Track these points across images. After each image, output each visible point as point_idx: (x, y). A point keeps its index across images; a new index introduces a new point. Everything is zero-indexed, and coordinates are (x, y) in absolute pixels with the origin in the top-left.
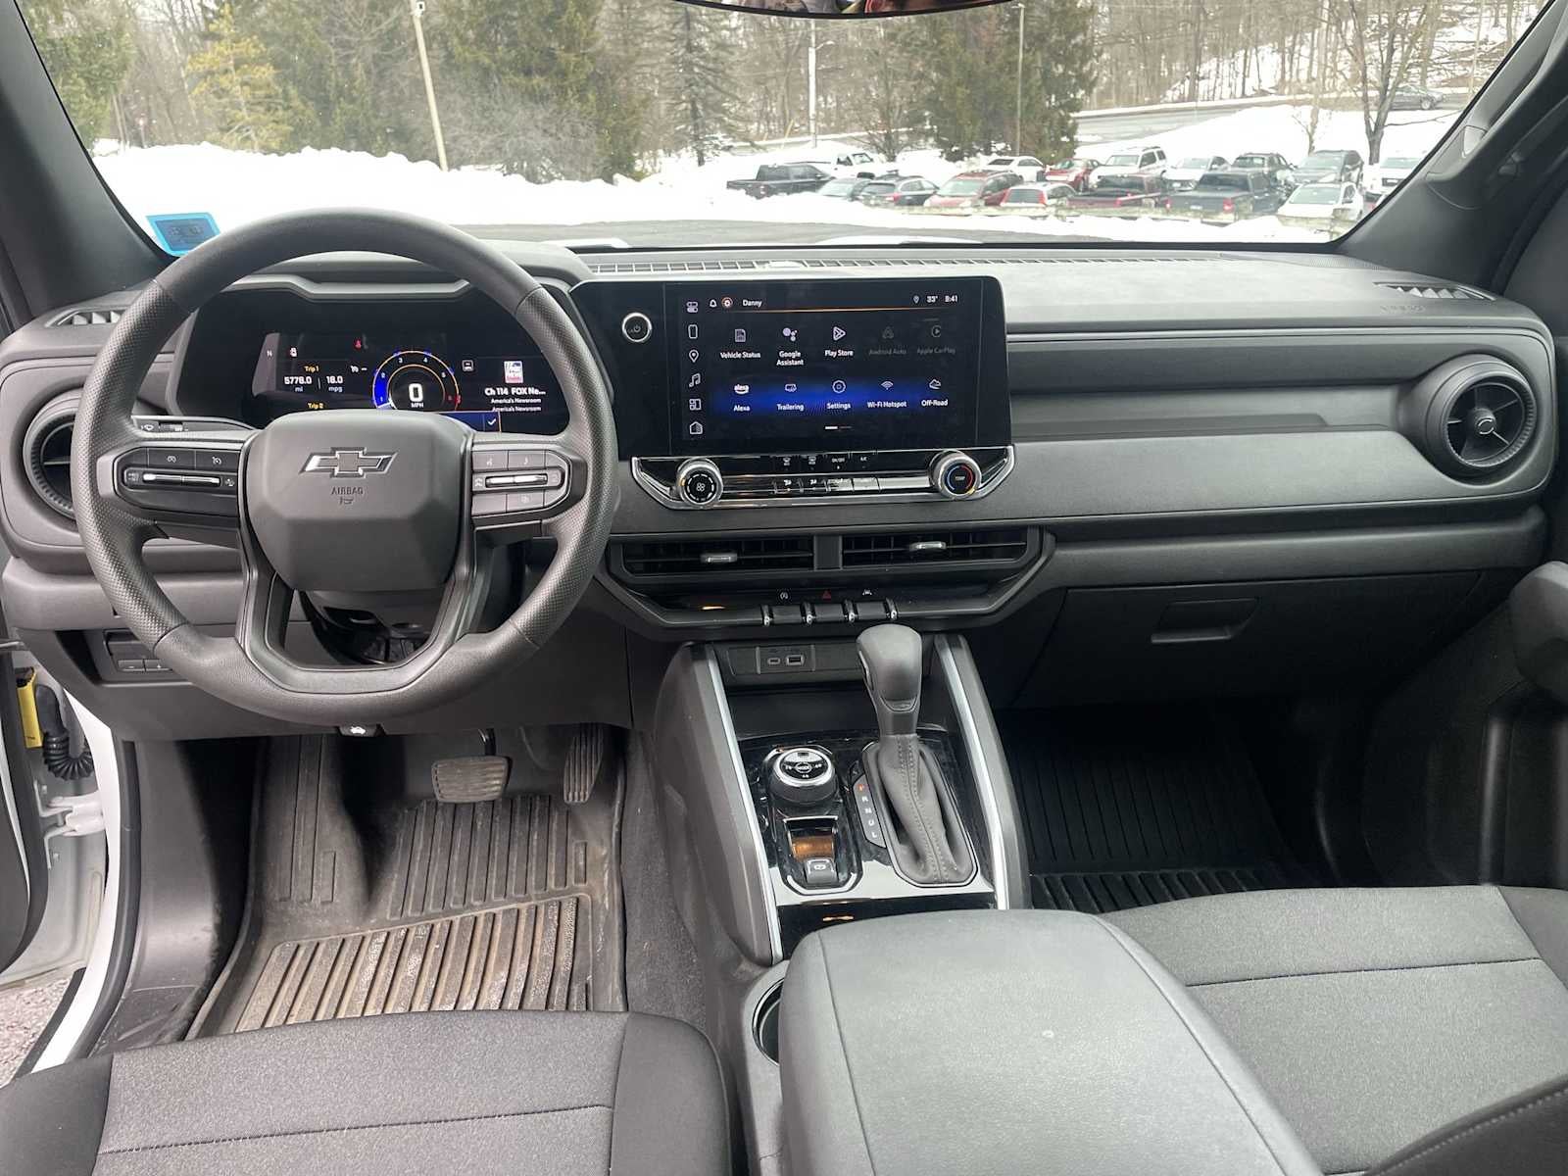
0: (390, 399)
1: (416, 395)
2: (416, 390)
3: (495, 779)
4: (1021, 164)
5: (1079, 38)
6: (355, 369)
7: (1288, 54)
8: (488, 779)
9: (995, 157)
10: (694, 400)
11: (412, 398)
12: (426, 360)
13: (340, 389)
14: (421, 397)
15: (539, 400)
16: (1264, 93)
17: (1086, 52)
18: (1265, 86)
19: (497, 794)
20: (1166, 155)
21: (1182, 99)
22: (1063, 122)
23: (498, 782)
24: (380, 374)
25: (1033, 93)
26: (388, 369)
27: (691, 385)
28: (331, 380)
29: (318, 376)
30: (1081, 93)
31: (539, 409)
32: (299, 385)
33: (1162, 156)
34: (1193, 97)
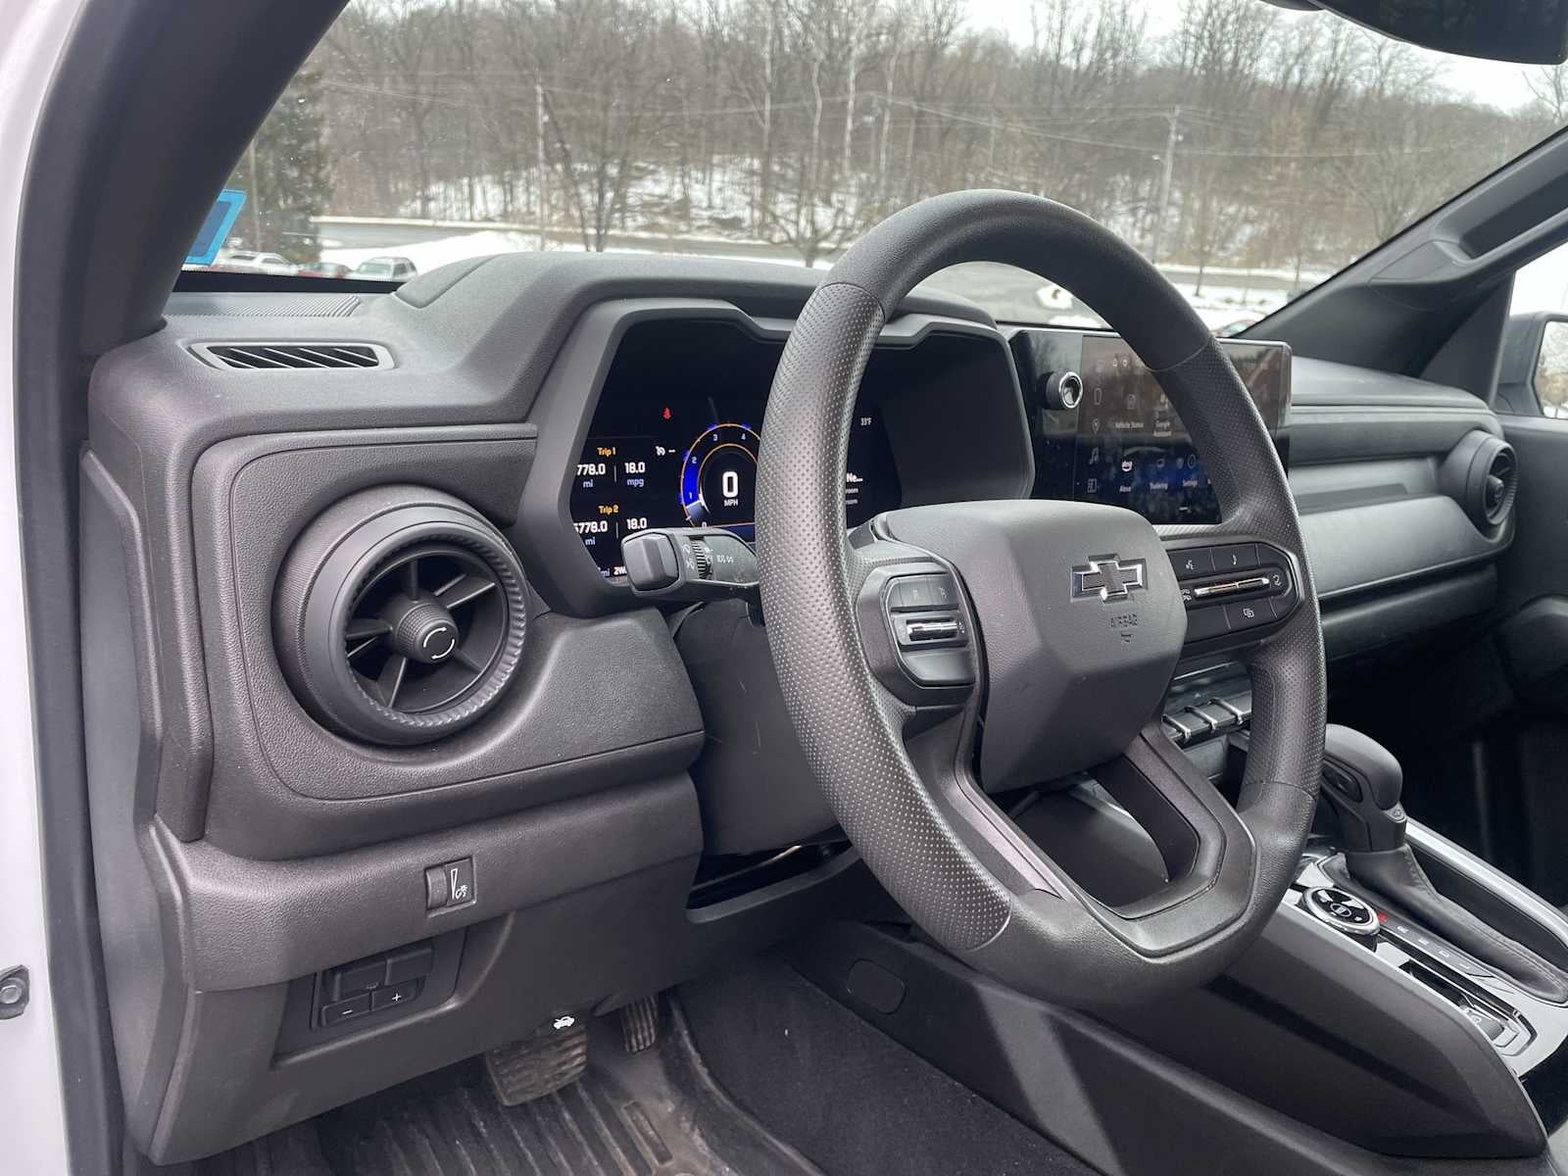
0: (701, 496)
1: (730, 489)
2: (730, 479)
3: (576, 1046)
4: (266, 261)
5: (312, 145)
6: (660, 451)
7: (509, 188)
8: (568, 1049)
9: (233, 252)
10: (1092, 480)
11: (726, 493)
12: (744, 437)
13: (641, 483)
14: (735, 493)
15: (856, 490)
16: (488, 219)
17: (319, 157)
18: (491, 215)
19: (581, 1068)
20: (416, 265)
21: (414, 216)
22: (304, 225)
23: (579, 1051)
24: (690, 459)
25: (269, 191)
26: (700, 452)
27: (1091, 462)
28: (630, 468)
29: (615, 463)
30: (318, 198)
31: (856, 501)
32: (588, 477)
33: (413, 268)
34: (425, 215)
